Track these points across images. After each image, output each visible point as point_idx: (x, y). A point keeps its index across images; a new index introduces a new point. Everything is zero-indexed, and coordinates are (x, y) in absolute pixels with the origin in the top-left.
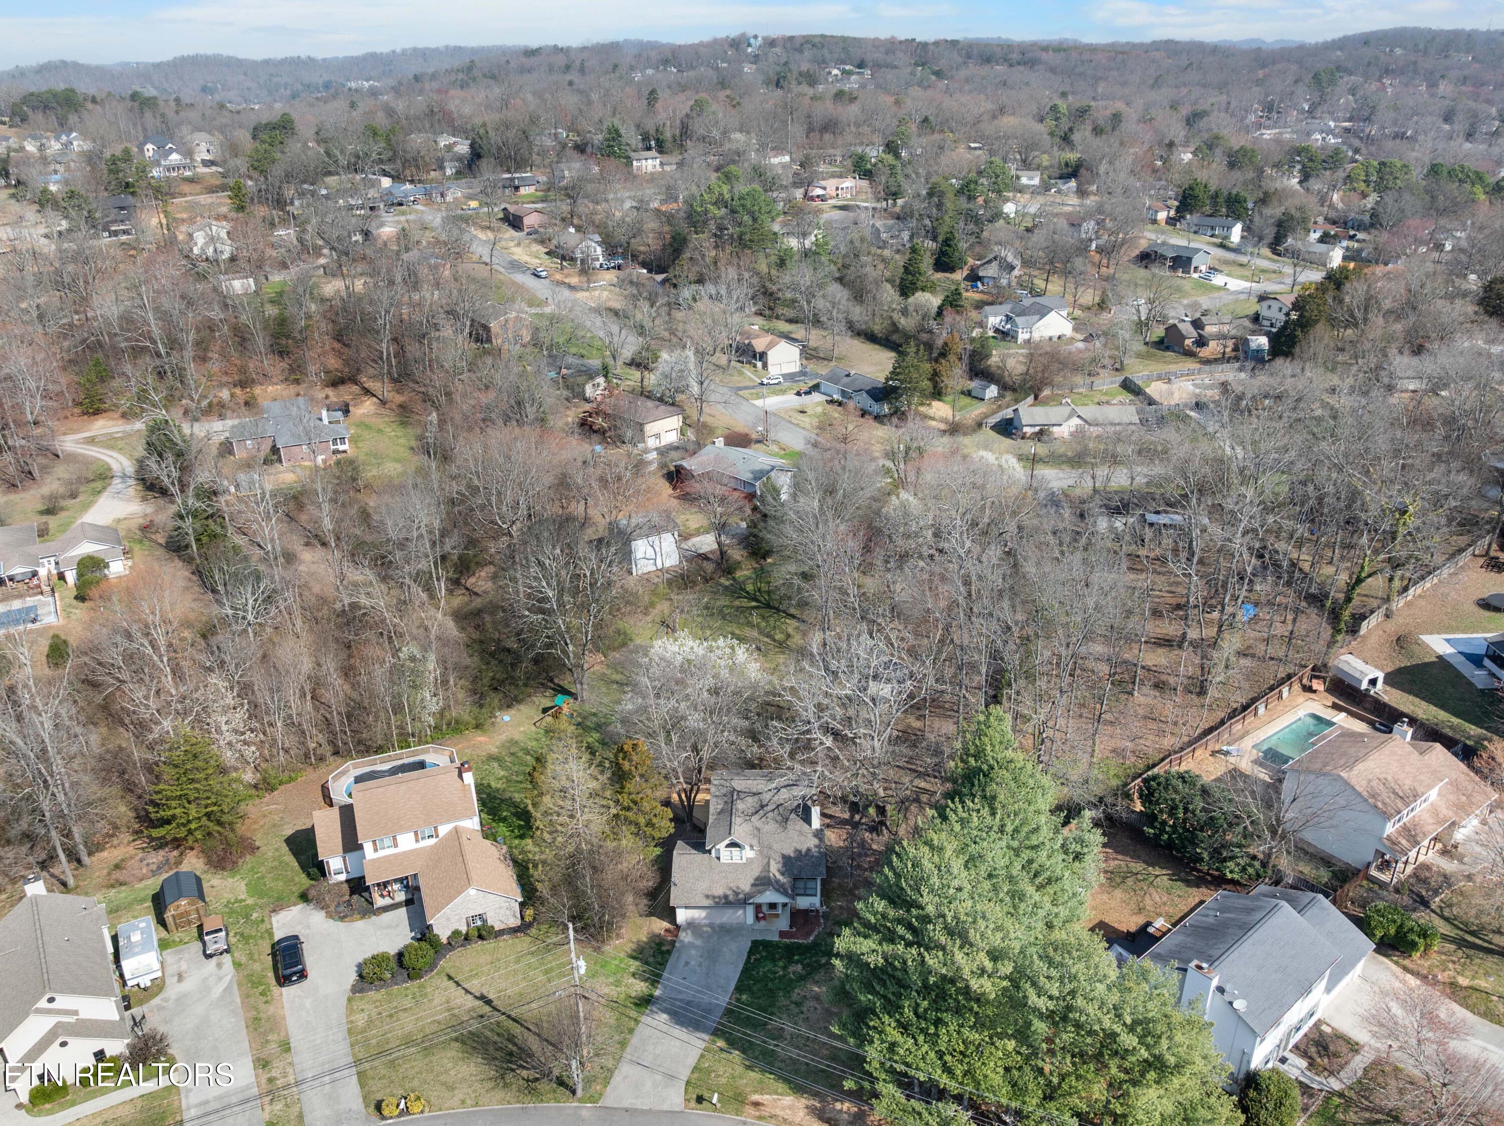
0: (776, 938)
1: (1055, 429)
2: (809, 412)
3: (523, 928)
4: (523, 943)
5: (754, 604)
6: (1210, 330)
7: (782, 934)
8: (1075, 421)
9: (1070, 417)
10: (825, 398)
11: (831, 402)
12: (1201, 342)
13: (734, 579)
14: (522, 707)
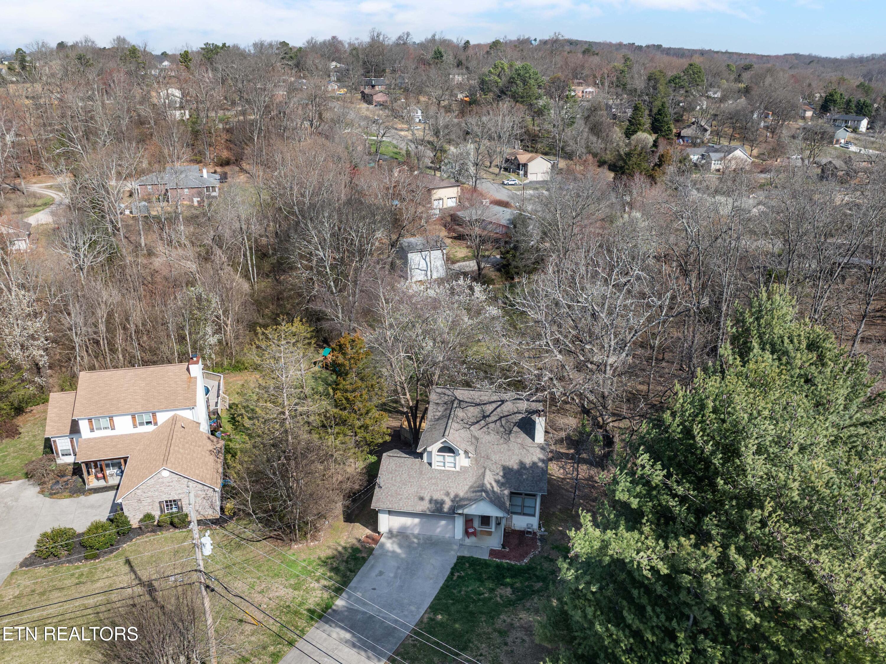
3: (220, 521)
4: (217, 535)
7: (493, 553)
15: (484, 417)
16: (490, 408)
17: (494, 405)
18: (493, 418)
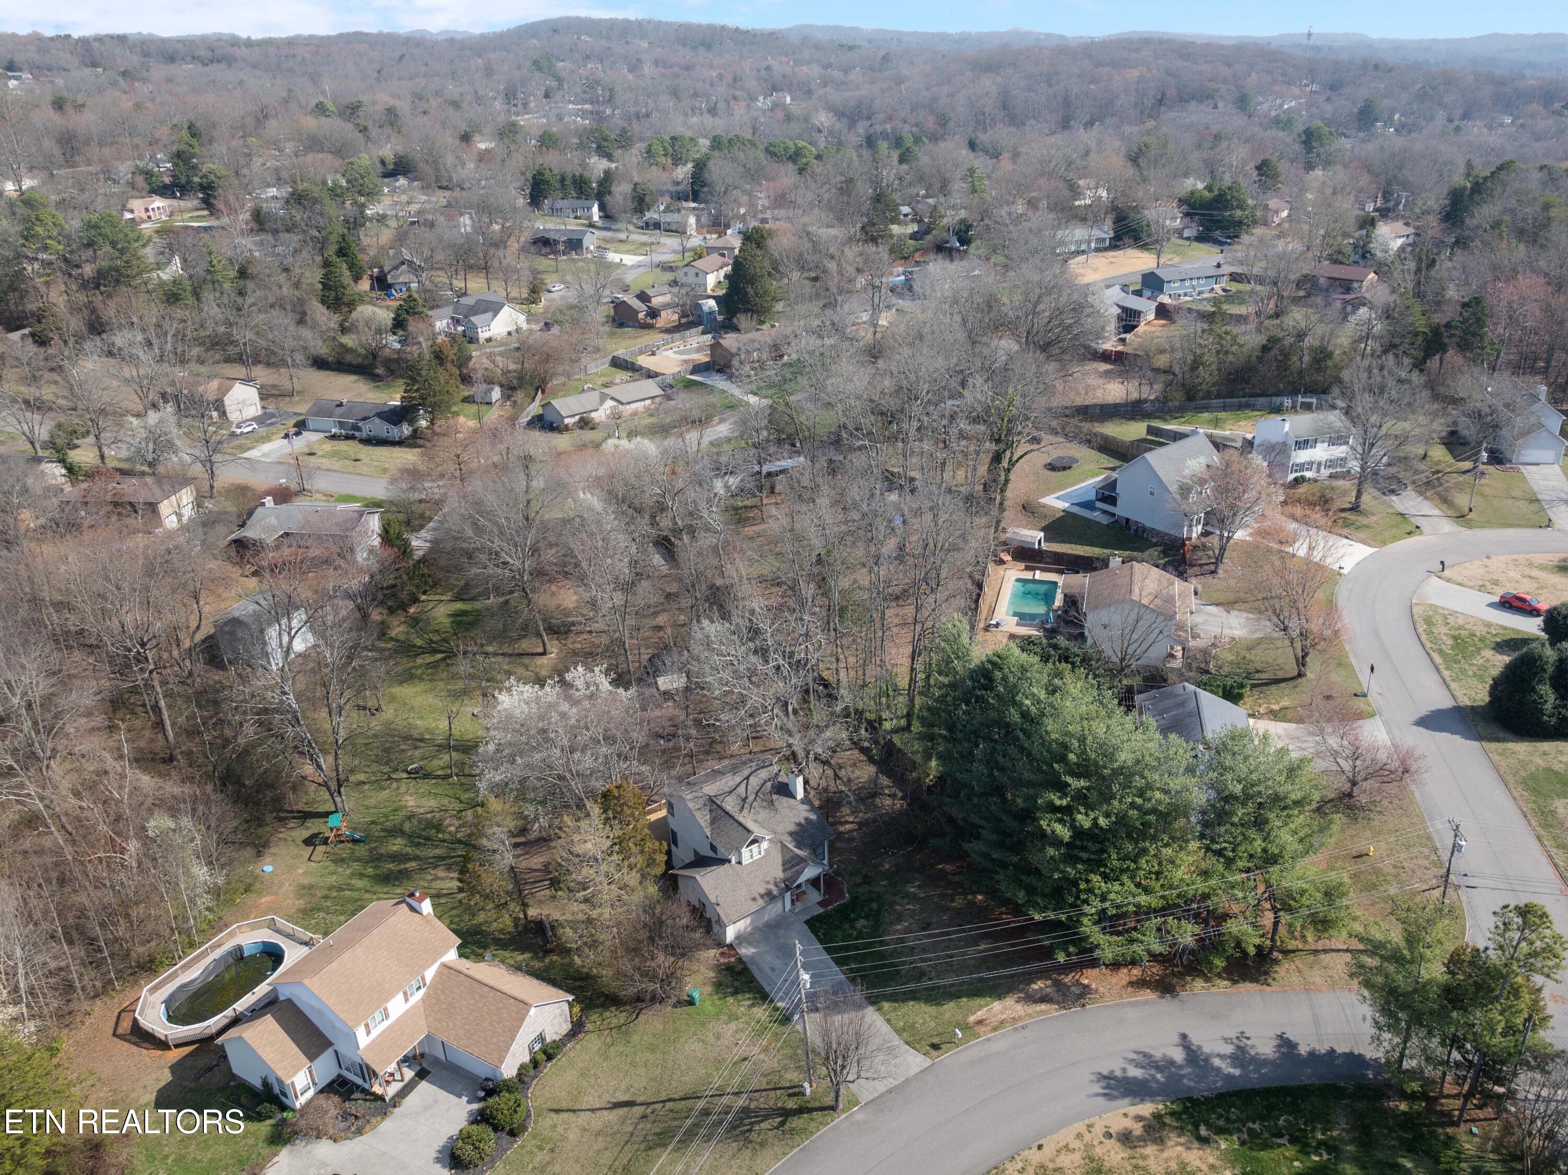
0: (821, 910)
1: (593, 415)
2: (320, 453)
3: (577, 1029)
4: (591, 1043)
5: (439, 656)
6: (656, 301)
7: (820, 904)
8: (610, 403)
9: (602, 401)
10: (322, 435)
11: (334, 437)
12: (654, 313)
13: (392, 639)
14: (273, 850)
15: (744, 800)
16: (741, 790)
17: (743, 786)
18: (751, 798)
